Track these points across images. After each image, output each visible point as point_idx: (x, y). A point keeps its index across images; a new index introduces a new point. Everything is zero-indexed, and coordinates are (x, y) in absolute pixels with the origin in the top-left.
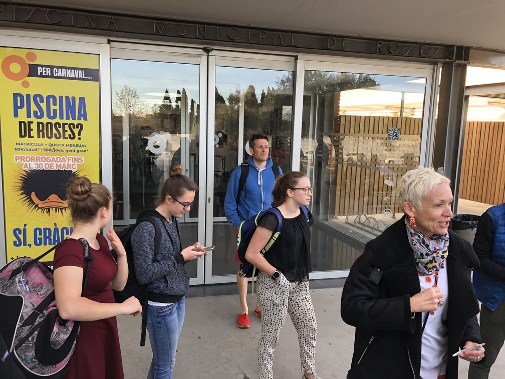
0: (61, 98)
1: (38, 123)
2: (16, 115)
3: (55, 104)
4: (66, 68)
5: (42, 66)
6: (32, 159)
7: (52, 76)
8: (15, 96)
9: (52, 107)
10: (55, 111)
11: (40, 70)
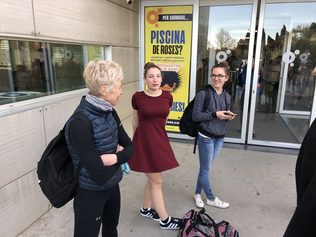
0: (173, 31)
1: (162, 46)
2: (152, 42)
3: (169, 35)
4: (176, 15)
5: (165, 15)
7: (169, 20)
8: (152, 32)
9: (168, 37)
10: (169, 39)
11: (164, 17)
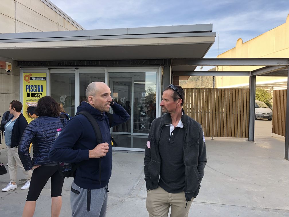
0: (37, 86)
1: (32, 93)
2: (27, 91)
3: (35, 88)
4: (38, 77)
5: (33, 77)
6: (30, 103)
7: (35, 80)
8: (27, 86)
11: (32, 78)
